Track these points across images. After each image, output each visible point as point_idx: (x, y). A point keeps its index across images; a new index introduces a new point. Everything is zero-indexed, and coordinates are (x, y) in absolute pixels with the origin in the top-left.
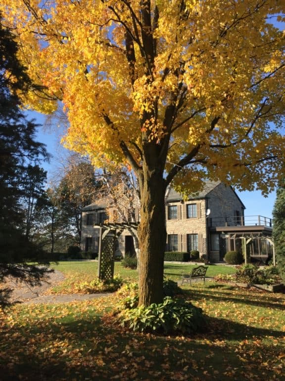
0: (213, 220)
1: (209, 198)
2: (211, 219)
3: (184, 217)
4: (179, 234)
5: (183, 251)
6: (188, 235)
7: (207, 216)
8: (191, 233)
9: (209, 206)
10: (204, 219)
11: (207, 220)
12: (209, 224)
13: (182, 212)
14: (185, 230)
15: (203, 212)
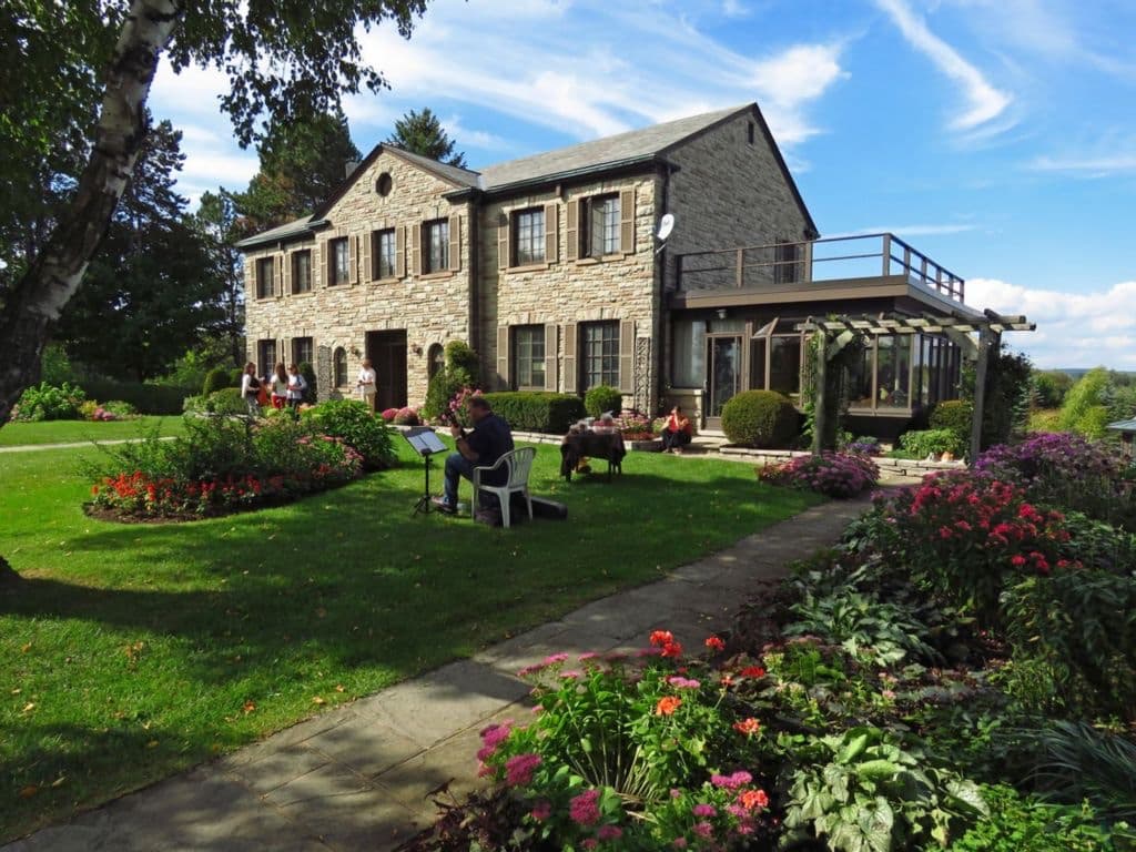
0: (686, 264)
1: (676, 169)
2: (678, 259)
3: (569, 253)
4: (549, 320)
5: (561, 391)
6: (584, 326)
7: (658, 242)
8: (594, 316)
9: (672, 202)
10: (646, 259)
11: (660, 260)
12: (669, 282)
13: (563, 231)
14: (573, 305)
15: (645, 229)
